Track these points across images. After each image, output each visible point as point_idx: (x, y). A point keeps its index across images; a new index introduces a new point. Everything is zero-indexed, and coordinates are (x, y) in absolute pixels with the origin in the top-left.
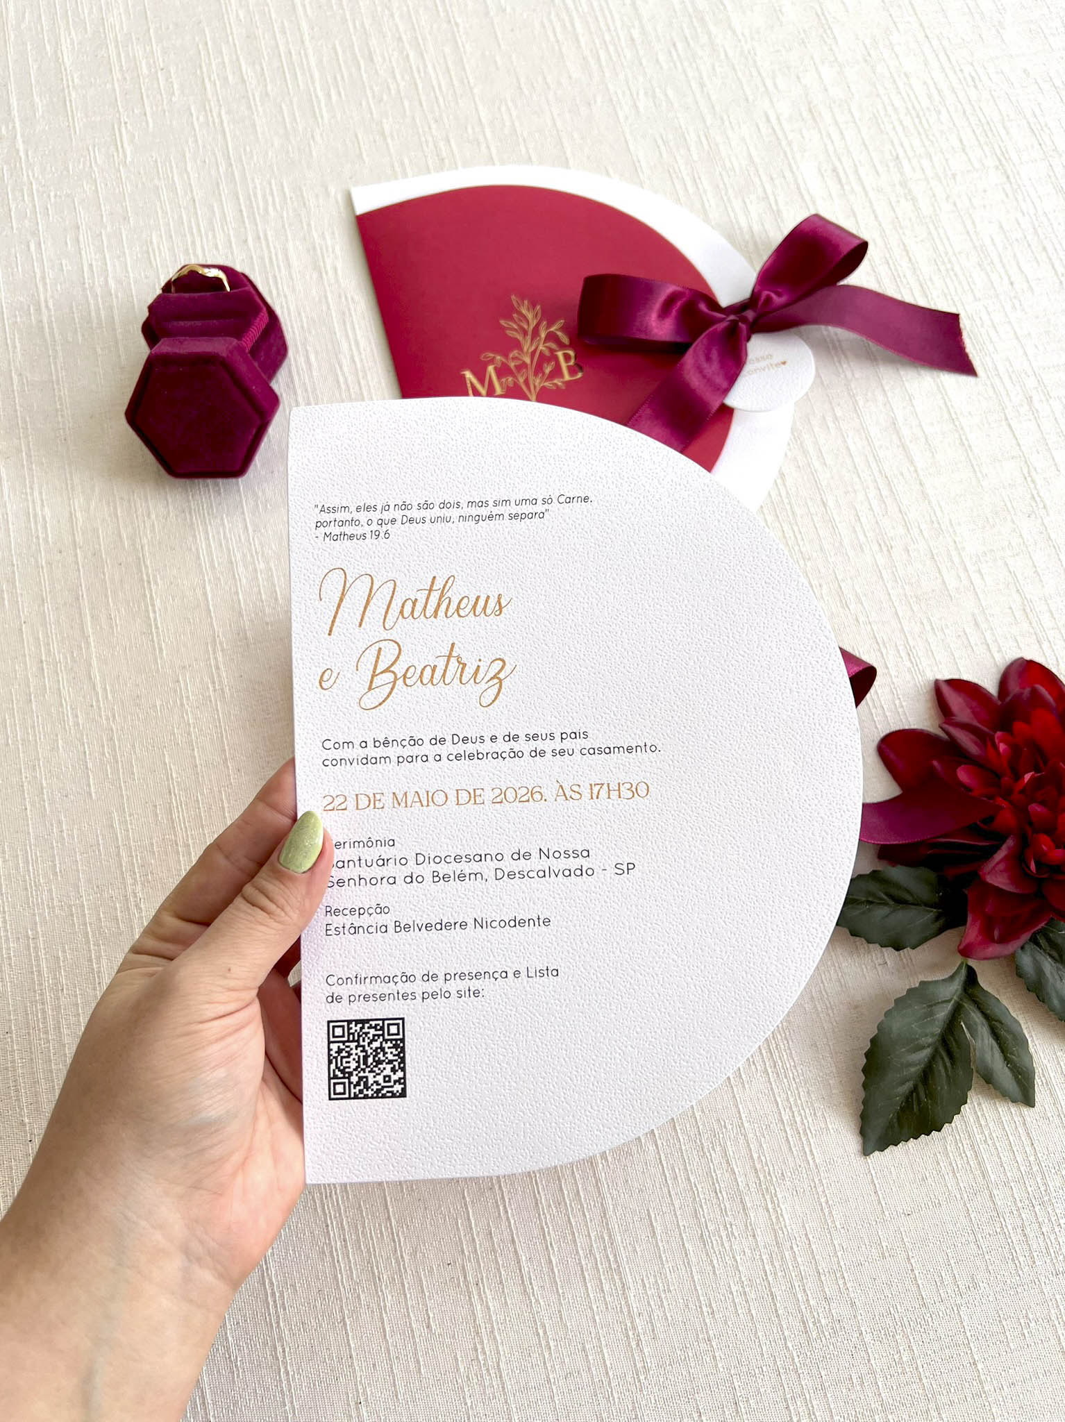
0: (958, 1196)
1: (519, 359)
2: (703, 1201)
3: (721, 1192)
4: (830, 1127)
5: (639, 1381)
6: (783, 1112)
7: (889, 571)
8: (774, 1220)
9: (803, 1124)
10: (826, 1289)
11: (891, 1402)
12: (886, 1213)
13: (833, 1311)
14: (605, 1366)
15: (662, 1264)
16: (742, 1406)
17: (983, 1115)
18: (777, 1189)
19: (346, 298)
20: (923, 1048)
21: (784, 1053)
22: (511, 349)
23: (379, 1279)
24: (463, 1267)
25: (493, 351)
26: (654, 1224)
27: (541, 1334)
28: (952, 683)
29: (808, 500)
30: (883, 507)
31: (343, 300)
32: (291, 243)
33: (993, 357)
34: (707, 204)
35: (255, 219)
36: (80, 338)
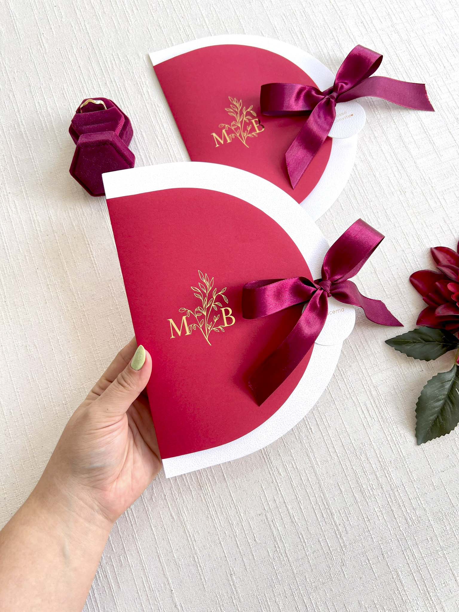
1: (236, 125)
2: (360, 476)
3: (366, 472)
4: (407, 440)
5: (343, 551)
6: (388, 437)
7: (406, 203)
8: (389, 480)
9: (396, 440)
10: (414, 506)
11: (444, 546)
12: (434, 472)
13: (417, 514)
16: (385, 556)
18: (389, 468)
19: (155, 105)
20: (440, 400)
21: (385, 413)
22: (232, 121)
23: (232, 524)
24: (266, 515)
25: (224, 123)
26: (341, 488)
27: (301, 537)
28: (437, 248)
29: (368, 175)
30: (400, 175)
31: (154, 106)
32: (126, 82)
33: (440, 101)
34: (308, 44)
35: (108, 73)
36: (40, 137)
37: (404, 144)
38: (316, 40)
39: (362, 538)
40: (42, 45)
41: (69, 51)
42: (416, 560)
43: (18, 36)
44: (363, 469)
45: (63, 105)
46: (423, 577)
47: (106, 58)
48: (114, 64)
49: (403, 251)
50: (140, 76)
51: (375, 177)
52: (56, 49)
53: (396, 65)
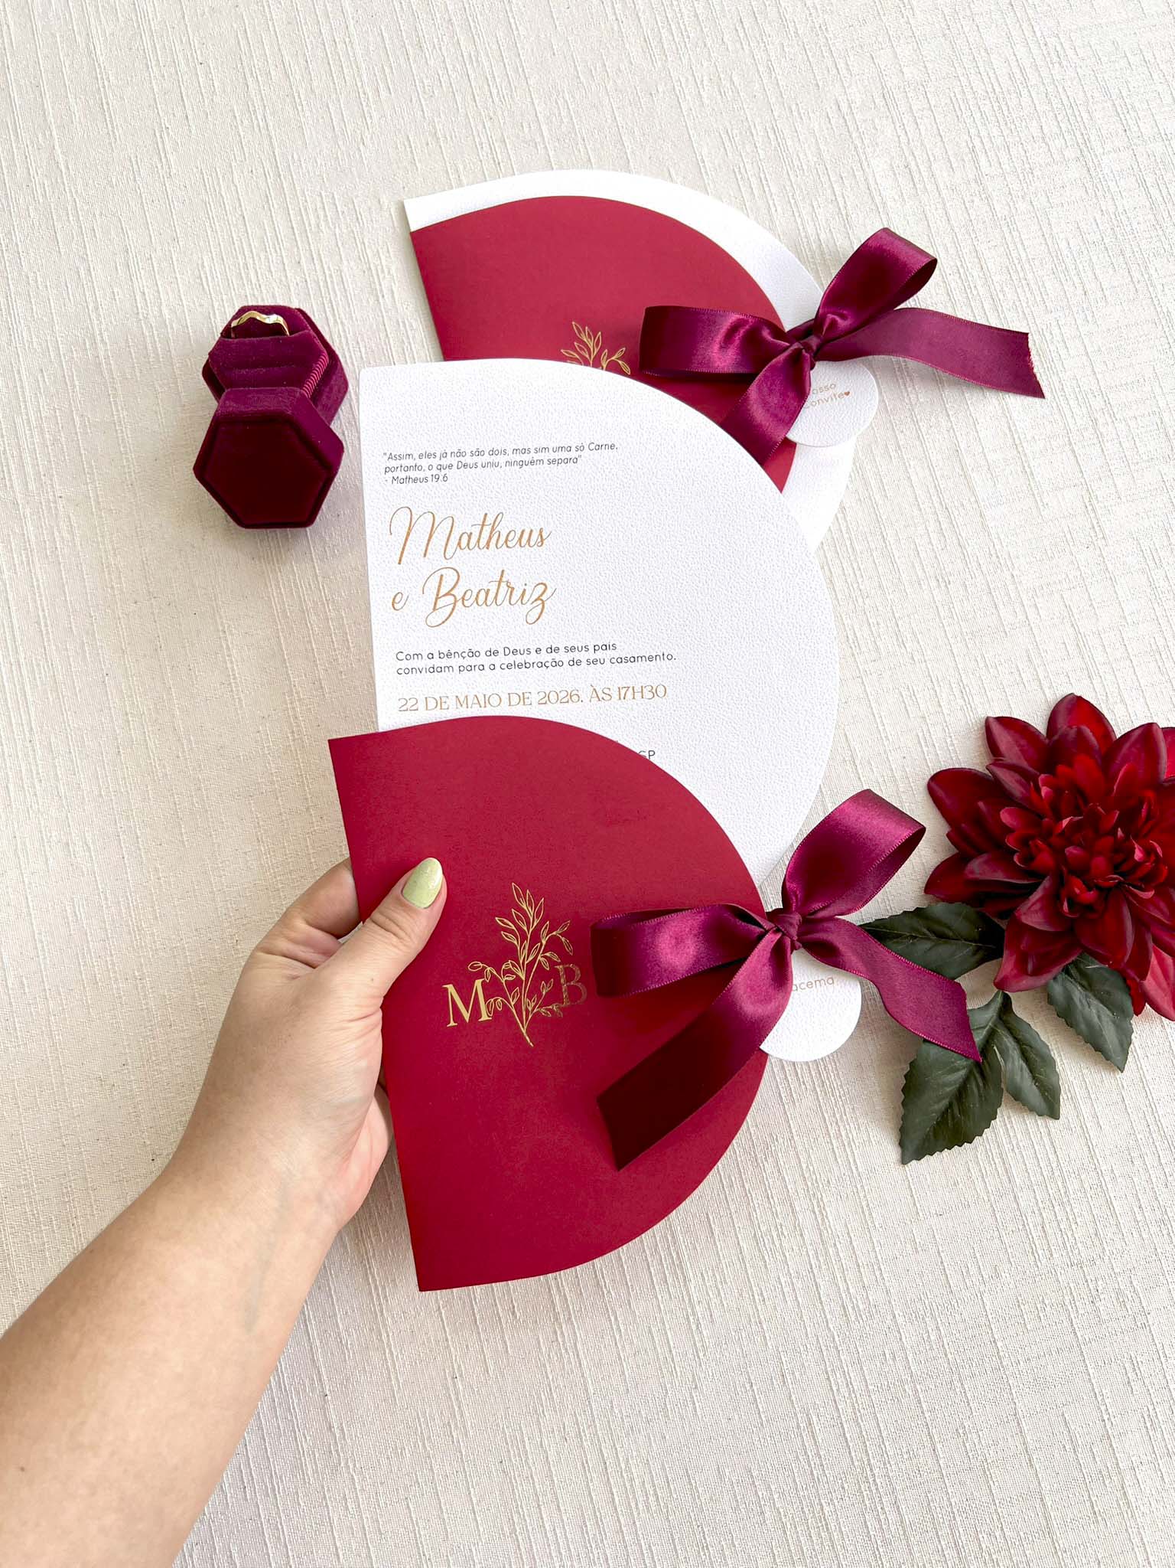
0: (986, 1198)
2: (757, 1206)
5: (699, 1357)
6: (830, 1127)
7: (946, 607)
8: (820, 1221)
9: (848, 1137)
10: (865, 1280)
12: (921, 1214)
13: (870, 1298)
14: (669, 1345)
15: (720, 1260)
17: (1012, 1127)
18: (824, 1195)
19: (404, 324)
20: (958, 1070)
21: (832, 1075)
26: (713, 1226)
28: (1001, 720)
29: (868, 535)
30: (943, 541)
31: (402, 328)
32: (345, 263)
33: (1061, 375)
34: (773, 210)
35: (308, 237)
36: (138, 374)
37: (963, 469)
38: (792, 201)
39: (744, 1336)
40: (163, 155)
41: (223, 177)
42: (853, 1395)
43: (110, 128)
44: (766, 1190)
45: (197, 304)
46: (864, 1433)
47: (306, 201)
48: (322, 218)
49: (924, 717)
50: (378, 251)
51: (884, 541)
52: (195, 170)
53: (970, 279)
